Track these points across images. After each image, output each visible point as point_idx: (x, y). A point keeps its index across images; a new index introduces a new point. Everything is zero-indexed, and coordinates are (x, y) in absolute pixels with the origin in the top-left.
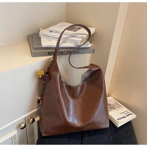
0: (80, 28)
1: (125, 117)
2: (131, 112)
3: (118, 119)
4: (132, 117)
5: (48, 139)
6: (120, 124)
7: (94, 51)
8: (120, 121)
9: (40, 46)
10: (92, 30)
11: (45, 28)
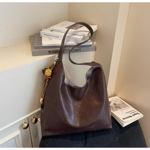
0: (81, 27)
1: (131, 116)
2: (138, 112)
3: (124, 119)
4: (139, 116)
5: (51, 139)
6: (125, 123)
7: (96, 48)
8: (125, 120)
9: (40, 46)
10: (94, 28)
11: (46, 28)
